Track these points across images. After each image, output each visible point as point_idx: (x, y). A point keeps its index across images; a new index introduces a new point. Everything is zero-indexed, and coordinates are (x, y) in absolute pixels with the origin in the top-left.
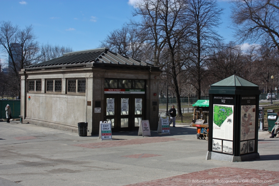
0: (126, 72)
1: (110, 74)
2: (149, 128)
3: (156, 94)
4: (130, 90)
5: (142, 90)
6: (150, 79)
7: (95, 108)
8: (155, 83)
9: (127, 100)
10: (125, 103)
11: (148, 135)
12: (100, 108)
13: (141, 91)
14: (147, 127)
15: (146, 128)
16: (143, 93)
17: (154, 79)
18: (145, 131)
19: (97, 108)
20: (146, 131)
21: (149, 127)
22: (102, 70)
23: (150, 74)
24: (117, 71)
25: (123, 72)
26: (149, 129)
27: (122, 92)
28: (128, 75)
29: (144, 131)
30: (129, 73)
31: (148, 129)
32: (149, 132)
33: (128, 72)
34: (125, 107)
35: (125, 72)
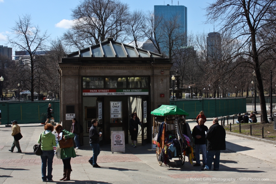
0: (114, 67)
1: (89, 71)
2: (123, 142)
3: (164, 94)
4: (124, 90)
5: (144, 90)
6: (153, 75)
7: (66, 115)
8: (162, 80)
9: (119, 104)
10: (116, 107)
11: (121, 151)
12: (74, 115)
13: (142, 91)
14: (121, 141)
15: (118, 141)
16: (147, 93)
17: (160, 74)
18: (117, 146)
19: (69, 114)
20: (119, 146)
21: (124, 140)
22: (74, 66)
23: (153, 69)
24: (100, 67)
25: (109, 67)
26: (124, 144)
27: (111, 93)
28: (117, 70)
29: (115, 146)
30: (119, 69)
31: (121, 143)
32: (123, 148)
33: (117, 67)
34: (116, 113)
35: (112, 67)
